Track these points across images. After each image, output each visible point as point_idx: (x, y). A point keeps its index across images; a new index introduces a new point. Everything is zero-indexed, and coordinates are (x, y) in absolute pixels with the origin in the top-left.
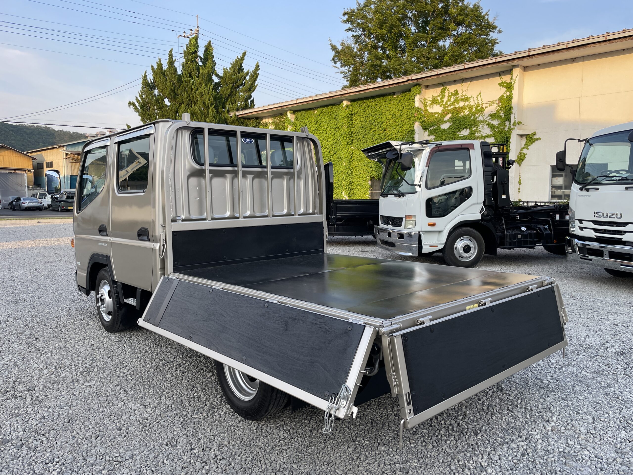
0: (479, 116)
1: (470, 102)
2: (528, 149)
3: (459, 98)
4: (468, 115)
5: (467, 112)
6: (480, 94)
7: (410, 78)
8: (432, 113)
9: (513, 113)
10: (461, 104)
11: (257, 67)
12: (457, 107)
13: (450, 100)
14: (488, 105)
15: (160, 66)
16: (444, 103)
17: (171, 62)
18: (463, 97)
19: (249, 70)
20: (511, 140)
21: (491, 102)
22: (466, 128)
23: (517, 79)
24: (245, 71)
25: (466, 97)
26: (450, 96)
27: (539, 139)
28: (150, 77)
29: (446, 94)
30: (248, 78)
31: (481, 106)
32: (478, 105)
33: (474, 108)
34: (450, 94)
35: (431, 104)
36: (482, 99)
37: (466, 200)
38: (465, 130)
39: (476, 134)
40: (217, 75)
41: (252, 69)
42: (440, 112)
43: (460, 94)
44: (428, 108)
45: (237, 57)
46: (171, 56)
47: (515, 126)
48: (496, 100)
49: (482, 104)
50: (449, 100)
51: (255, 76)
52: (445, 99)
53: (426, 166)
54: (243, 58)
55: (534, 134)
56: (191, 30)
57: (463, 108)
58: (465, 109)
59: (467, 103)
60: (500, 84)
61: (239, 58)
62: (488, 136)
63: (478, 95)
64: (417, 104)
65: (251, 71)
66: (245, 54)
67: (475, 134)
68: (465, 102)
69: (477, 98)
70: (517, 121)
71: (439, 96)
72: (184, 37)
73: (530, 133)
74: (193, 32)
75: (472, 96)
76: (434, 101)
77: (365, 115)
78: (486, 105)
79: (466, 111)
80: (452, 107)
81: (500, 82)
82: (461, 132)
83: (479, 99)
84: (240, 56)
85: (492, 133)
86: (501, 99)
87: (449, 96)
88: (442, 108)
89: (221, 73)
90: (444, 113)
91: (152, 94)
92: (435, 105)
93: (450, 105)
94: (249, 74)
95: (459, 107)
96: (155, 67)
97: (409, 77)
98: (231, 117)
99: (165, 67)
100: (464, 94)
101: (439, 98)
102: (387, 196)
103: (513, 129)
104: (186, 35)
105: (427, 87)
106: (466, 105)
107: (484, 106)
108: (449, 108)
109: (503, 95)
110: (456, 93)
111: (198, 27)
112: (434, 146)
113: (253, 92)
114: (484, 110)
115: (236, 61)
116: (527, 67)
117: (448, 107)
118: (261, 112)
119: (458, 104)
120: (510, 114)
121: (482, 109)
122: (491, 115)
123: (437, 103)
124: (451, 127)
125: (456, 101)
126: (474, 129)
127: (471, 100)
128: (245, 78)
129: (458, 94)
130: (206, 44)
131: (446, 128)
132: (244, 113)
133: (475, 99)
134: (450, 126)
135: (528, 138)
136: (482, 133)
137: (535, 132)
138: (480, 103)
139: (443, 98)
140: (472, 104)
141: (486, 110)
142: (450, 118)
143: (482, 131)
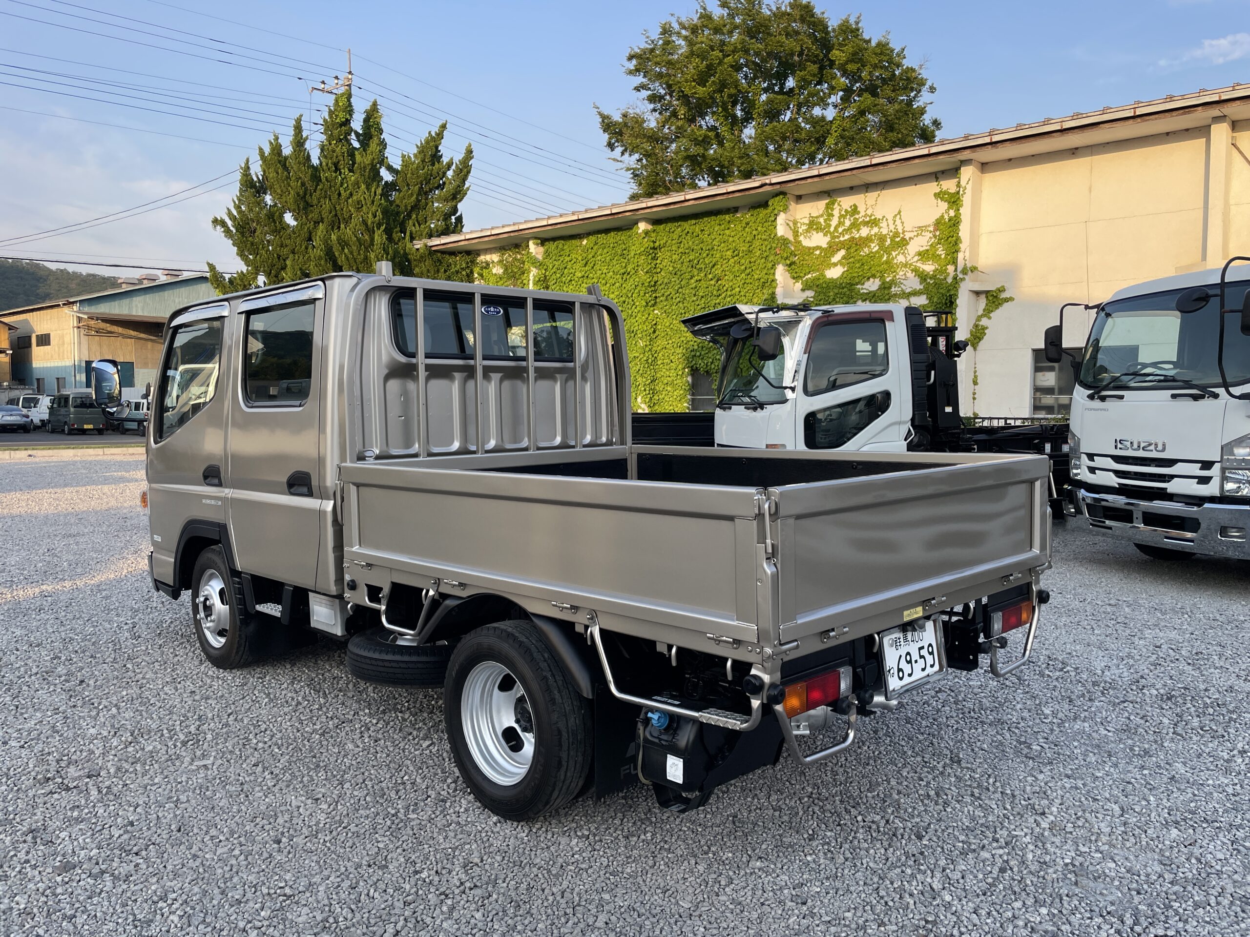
0: (898, 254)
1: (880, 228)
2: (990, 318)
3: (860, 220)
4: (877, 252)
5: (875, 247)
6: (899, 212)
7: (768, 181)
8: (809, 248)
9: (962, 249)
10: (864, 232)
11: (469, 153)
12: (857, 236)
13: (843, 223)
14: (915, 233)
15: (277, 149)
16: (832, 229)
17: (299, 142)
18: (868, 219)
19: (452, 159)
20: (958, 301)
21: (921, 229)
22: (874, 276)
23: (969, 187)
24: (445, 160)
25: (873, 217)
26: (844, 217)
27: (1010, 299)
28: (257, 170)
29: (836, 213)
30: (450, 174)
31: (901, 236)
32: (896, 234)
33: (889, 240)
34: (843, 213)
35: (807, 231)
36: (902, 223)
37: (879, 416)
38: (871, 280)
39: (893, 289)
40: (390, 168)
41: (458, 157)
42: (825, 246)
43: (862, 213)
44: (801, 238)
45: (430, 133)
46: (298, 128)
47: (966, 274)
48: (929, 226)
49: (904, 232)
50: (840, 223)
51: (464, 170)
52: (834, 222)
53: (805, 353)
54: (440, 135)
55: (1002, 290)
56: (336, 78)
57: (868, 240)
58: (871, 241)
59: (875, 230)
60: (937, 195)
61: (434, 134)
62: (915, 293)
63: (896, 216)
64: (781, 230)
65: (456, 160)
66: (444, 127)
67: (890, 288)
68: (872, 227)
69: (895, 221)
70: (969, 265)
71: (822, 216)
72: (322, 90)
73: (994, 289)
74: (340, 82)
75: (884, 217)
76: (813, 225)
77: (680, 250)
78: (912, 235)
79: (873, 245)
80: (847, 237)
81: (938, 190)
82: (863, 284)
83: (898, 222)
84: (434, 130)
85: (922, 287)
86: (938, 223)
87: (841, 216)
88: (828, 239)
89: (397, 163)
90: (832, 249)
91: (261, 204)
92: (814, 233)
93: (842, 234)
94: (454, 167)
95: (861, 238)
96: (267, 150)
97: (766, 180)
98: (418, 249)
99: (287, 151)
100: (869, 212)
101: (821, 220)
102: (730, 408)
103: (962, 280)
104: (327, 87)
105: (799, 198)
106: (873, 233)
107: (908, 236)
108: (842, 239)
109: (942, 216)
110: (855, 210)
111: (350, 73)
112: (819, 314)
113: (460, 201)
114: (908, 244)
115: (427, 142)
116: (987, 163)
117: (838, 237)
118: (476, 241)
119: (858, 231)
120: (957, 251)
121: (904, 243)
122: (919, 254)
123: (819, 229)
124: (845, 275)
125: (855, 225)
126: (888, 280)
127: (883, 224)
128: (444, 174)
129: (859, 213)
130: (368, 106)
131: (835, 277)
132: (443, 242)
133: (891, 222)
134: (843, 273)
135: (991, 298)
136: (904, 288)
137: (1003, 287)
138: (901, 231)
139: (830, 220)
140: (884, 231)
141: (912, 242)
142: (844, 258)
143: (904, 282)
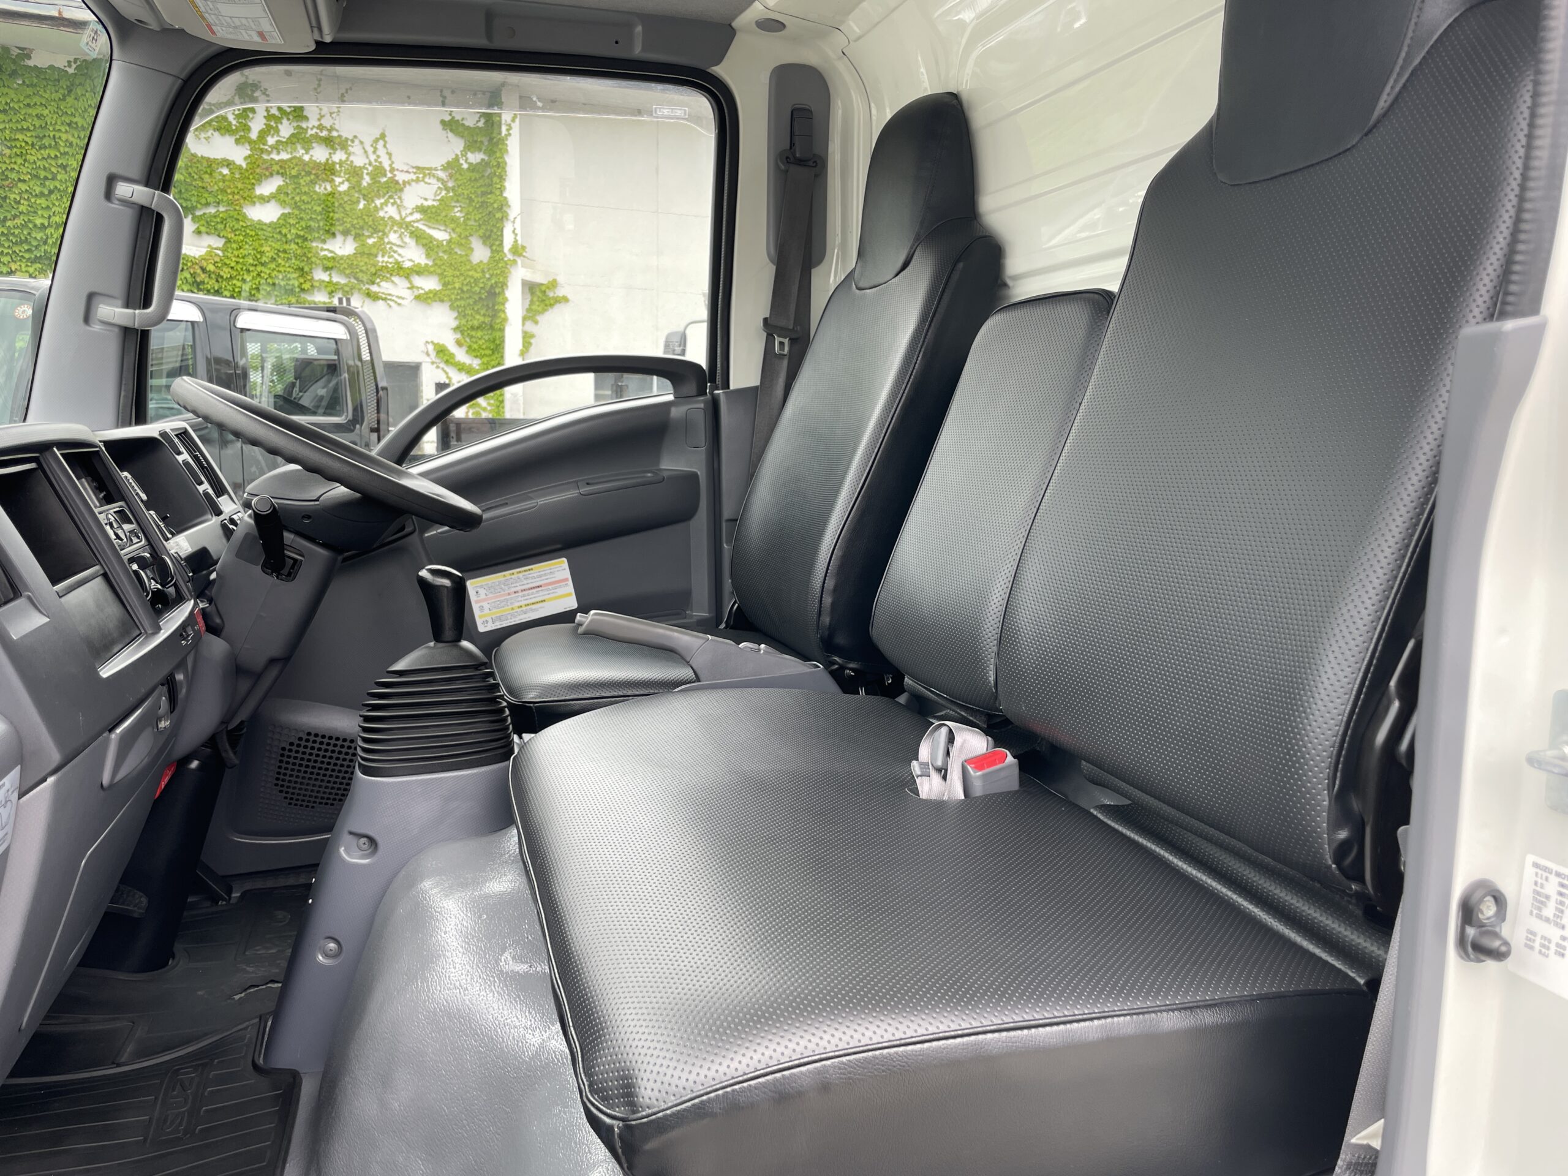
2: (536, 323)
4: (347, 192)
5: (342, 184)
6: (383, 136)
8: (212, 162)
9: (511, 217)
12: (305, 158)
13: (275, 130)
14: (414, 176)
18: (324, 134)
20: (508, 293)
21: (423, 171)
22: (345, 233)
23: (516, 126)
25: (335, 133)
26: (278, 120)
27: (565, 300)
29: (259, 108)
31: (389, 175)
33: (367, 177)
34: (274, 111)
35: (201, 128)
36: (390, 155)
38: (339, 238)
39: (380, 259)
42: (240, 162)
47: (518, 255)
48: (436, 169)
50: (270, 129)
55: (554, 284)
58: (335, 172)
59: (341, 155)
60: (446, 125)
62: (419, 271)
63: (376, 141)
67: (375, 255)
68: (333, 149)
69: (376, 149)
73: (543, 282)
75: (355, 137)
78: (407, 177)
80: (284, 156)
81: (446, 118)
82: (325, 241)
83: (381, 151)
85: (430, 263)
86: (450, 168)
87: (271, 117)
88: (245, 150)
90: (258, 170)
93: (276, 148)
95: (313, 163)
100: (326, 123)
106: (336, 159)
108: (275, 157)
109: (457, 159)
110: (298, 114)
117: (269, 153)
119: (307, 150)
120: (500, 220)
121: (394, 188)
122: (422, 210)
125: (301, 139)
126: (370, 241)
127: (356, 148)
129: (306, 119)
131: (266, 221)
133: (370, 150)
135: (537, 295)
136: (399, 259)
137: (555, 280)
140: (359, 161)
141: (408, 190)
142: (281, 191)
143: (400, 251)
